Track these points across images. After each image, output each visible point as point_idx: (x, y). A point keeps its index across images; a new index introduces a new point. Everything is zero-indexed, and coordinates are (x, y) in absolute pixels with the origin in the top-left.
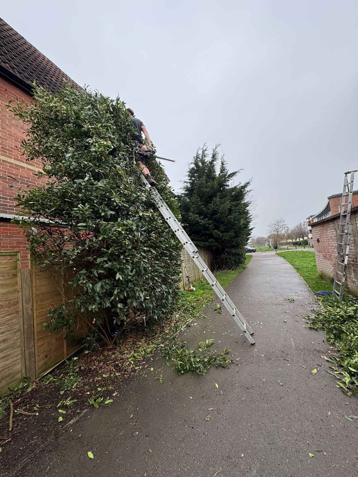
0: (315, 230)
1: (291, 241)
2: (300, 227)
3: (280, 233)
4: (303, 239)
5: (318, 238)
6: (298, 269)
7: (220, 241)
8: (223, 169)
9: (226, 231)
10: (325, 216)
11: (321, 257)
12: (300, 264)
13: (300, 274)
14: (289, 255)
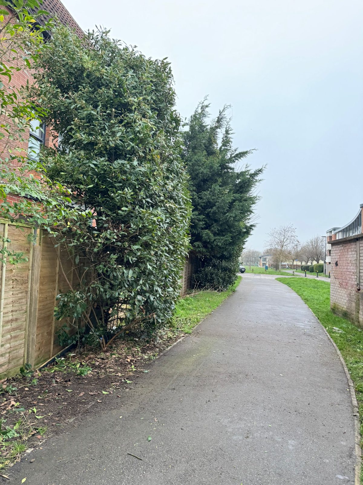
0: (335, 249)
1: (299, 263)
2: (315, 244)
3: (284, 248)
4: (318, 263)
5: (337, 260)
6: (306, 300)
7: (209, 246)
8: (226, 142)
9: (220, 233)
10: (353, 233)
11: (337, 285)
12: (310, 295)
13: (309, 305)
14: (295, 283)
